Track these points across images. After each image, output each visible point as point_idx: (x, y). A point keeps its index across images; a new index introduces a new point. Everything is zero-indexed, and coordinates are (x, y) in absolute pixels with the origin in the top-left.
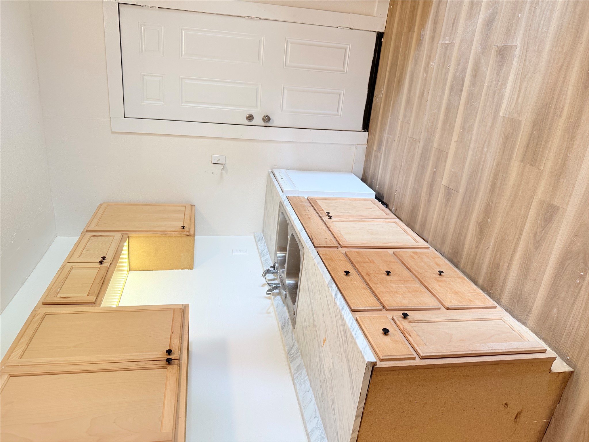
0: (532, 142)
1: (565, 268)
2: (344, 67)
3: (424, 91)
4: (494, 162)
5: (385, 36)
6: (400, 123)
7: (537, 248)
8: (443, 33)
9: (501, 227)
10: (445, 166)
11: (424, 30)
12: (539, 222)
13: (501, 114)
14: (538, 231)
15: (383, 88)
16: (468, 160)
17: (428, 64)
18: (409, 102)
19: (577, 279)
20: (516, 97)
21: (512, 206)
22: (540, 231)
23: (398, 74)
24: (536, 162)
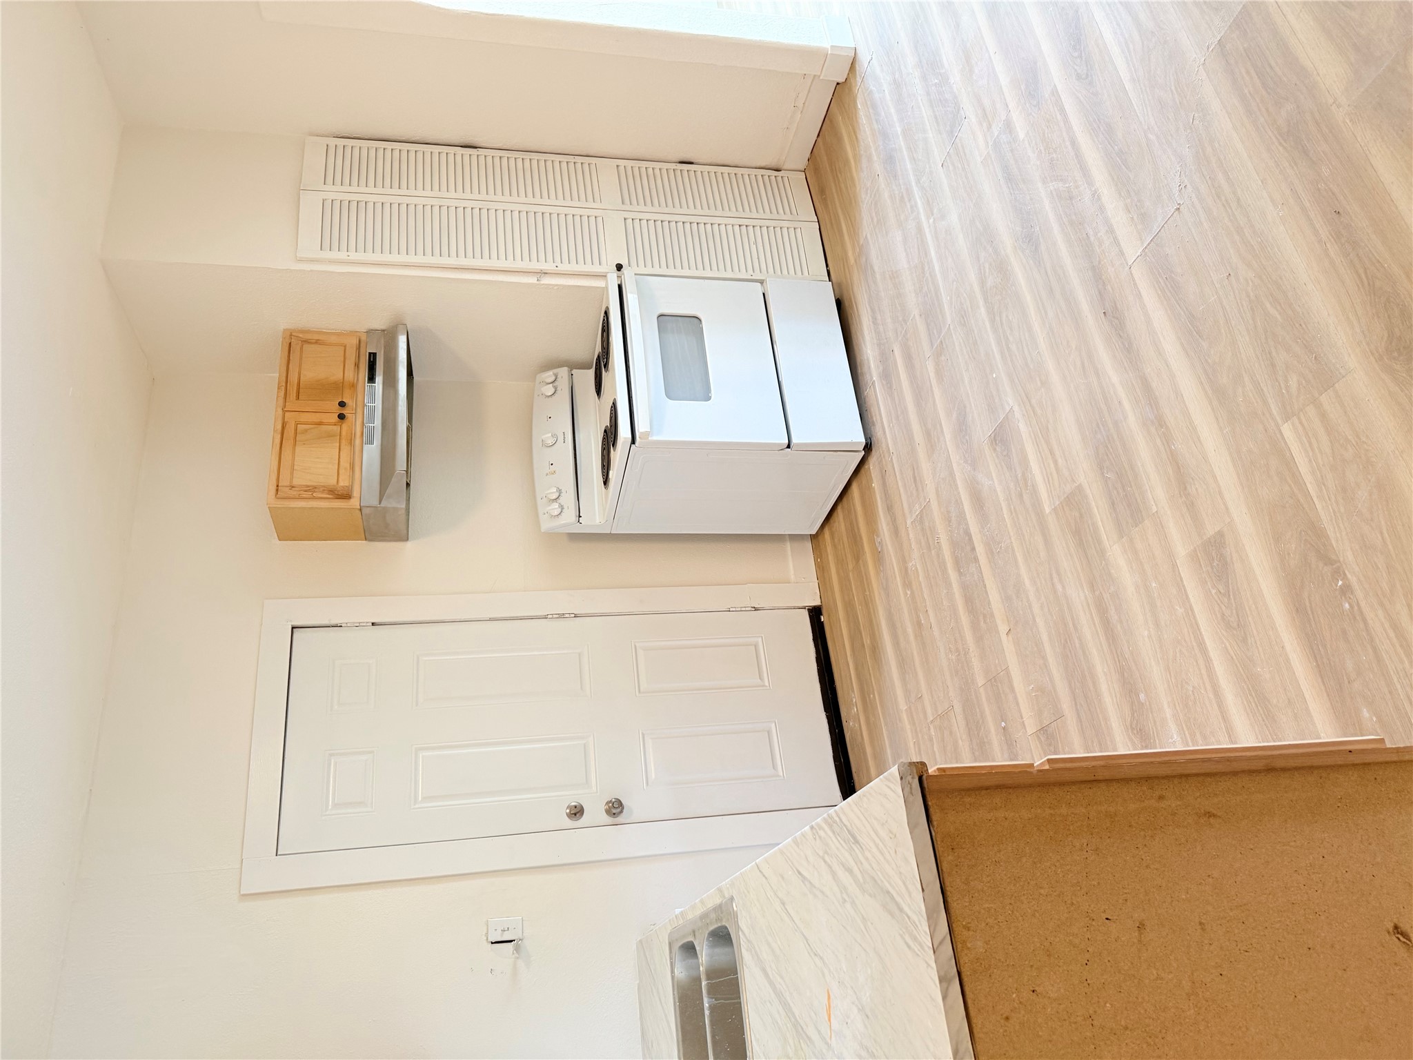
0: (1115, 492)
1: (1310, 612)
2: (761, 678)
3: (918, 617)
4: (1084, 592)
5: (824, 611)
6: (904, 716)
7: (1245, 640)
8: (905, 505)
9: (1169, 681)
10: (1016, 698)
11: (878, 536)
12: (1213, 591)
13: (1047, 510)
14: (1224, 608)
15: (853, 691)
16: (1045, 637)
17: (905, 571)
18: (903, 663)
19: (1342, 605)
20: (1052, 465)
21: (1157, 624)
22: (1226, 605)
23: (867, 641)
24: (1141, 512)
